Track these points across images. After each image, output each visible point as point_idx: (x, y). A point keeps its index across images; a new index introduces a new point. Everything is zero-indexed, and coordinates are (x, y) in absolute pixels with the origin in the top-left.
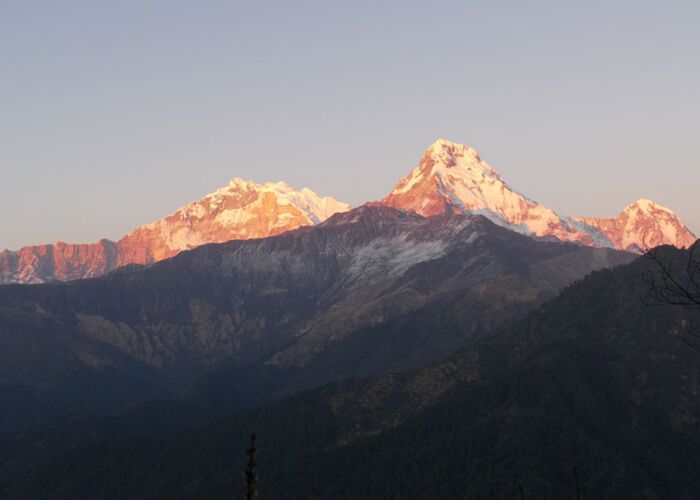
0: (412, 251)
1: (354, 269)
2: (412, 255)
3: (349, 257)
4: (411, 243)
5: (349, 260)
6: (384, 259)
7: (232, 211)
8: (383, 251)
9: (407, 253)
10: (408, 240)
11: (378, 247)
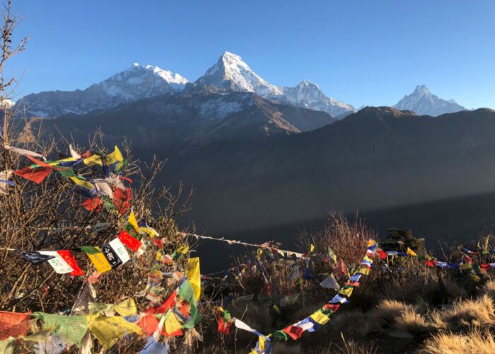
0: (225, 106)
1: (202, 113)
2: (225, 108)
3: (200, 108)
4: (223, 103)
5: (199, 109)
6: (214, 109)
7: (134, 78)
8: (213, 106)
9: (223, 107)
10: (223, 101)
11: (211, 103)
